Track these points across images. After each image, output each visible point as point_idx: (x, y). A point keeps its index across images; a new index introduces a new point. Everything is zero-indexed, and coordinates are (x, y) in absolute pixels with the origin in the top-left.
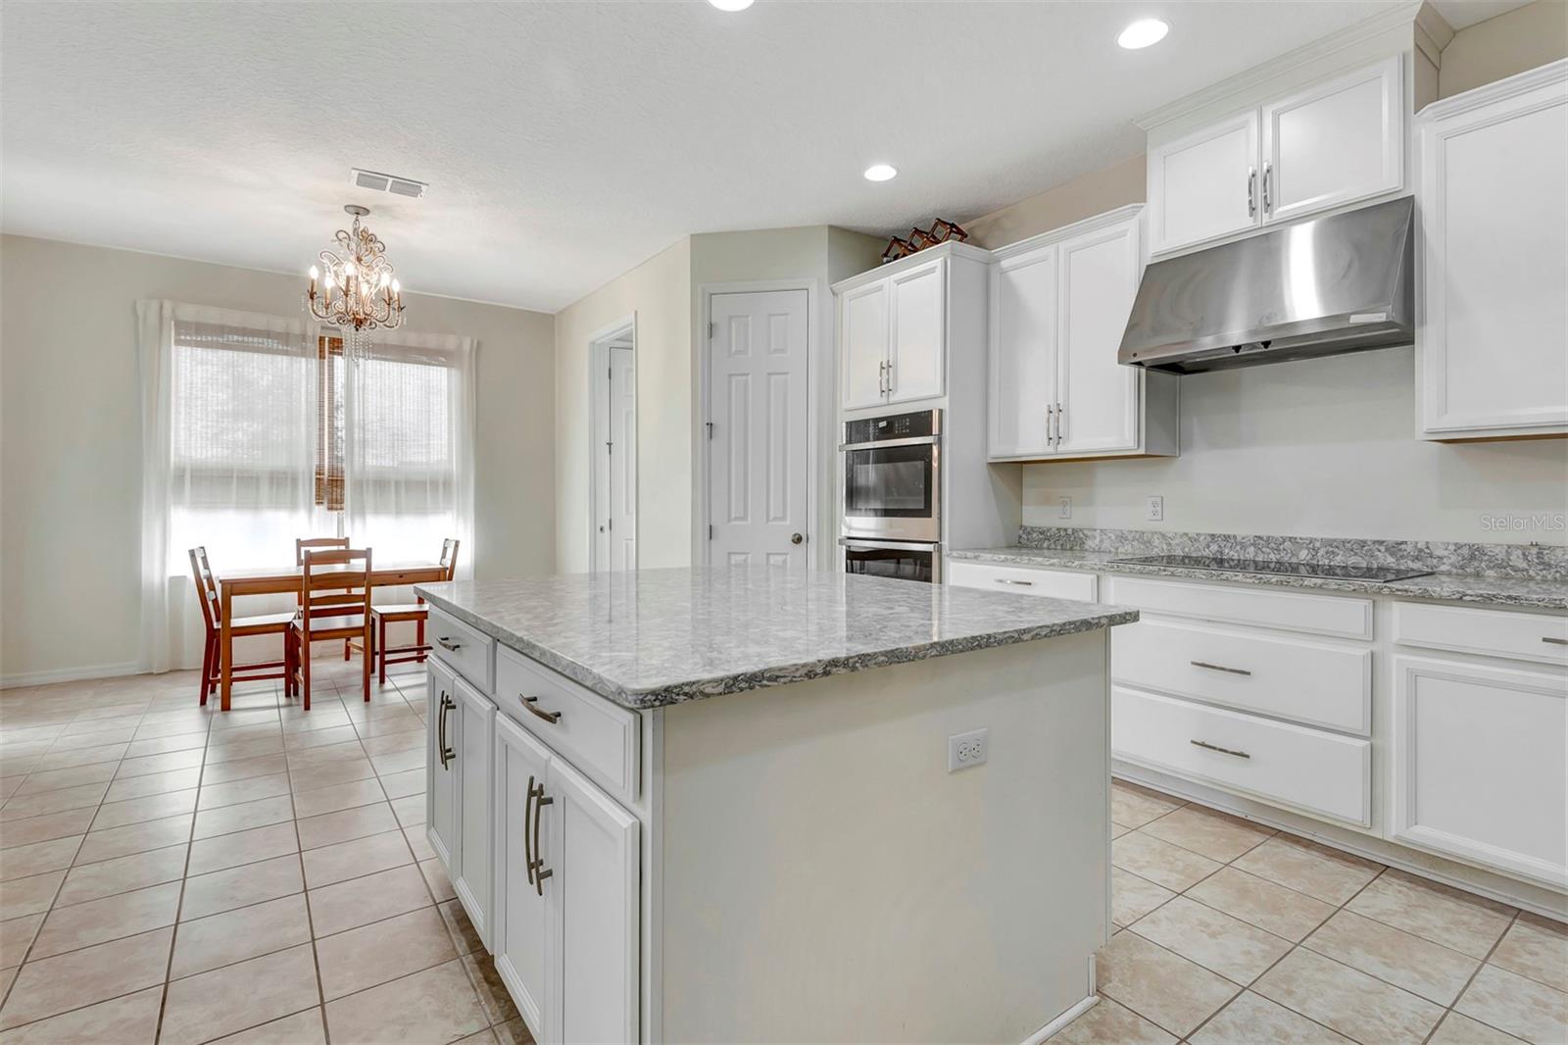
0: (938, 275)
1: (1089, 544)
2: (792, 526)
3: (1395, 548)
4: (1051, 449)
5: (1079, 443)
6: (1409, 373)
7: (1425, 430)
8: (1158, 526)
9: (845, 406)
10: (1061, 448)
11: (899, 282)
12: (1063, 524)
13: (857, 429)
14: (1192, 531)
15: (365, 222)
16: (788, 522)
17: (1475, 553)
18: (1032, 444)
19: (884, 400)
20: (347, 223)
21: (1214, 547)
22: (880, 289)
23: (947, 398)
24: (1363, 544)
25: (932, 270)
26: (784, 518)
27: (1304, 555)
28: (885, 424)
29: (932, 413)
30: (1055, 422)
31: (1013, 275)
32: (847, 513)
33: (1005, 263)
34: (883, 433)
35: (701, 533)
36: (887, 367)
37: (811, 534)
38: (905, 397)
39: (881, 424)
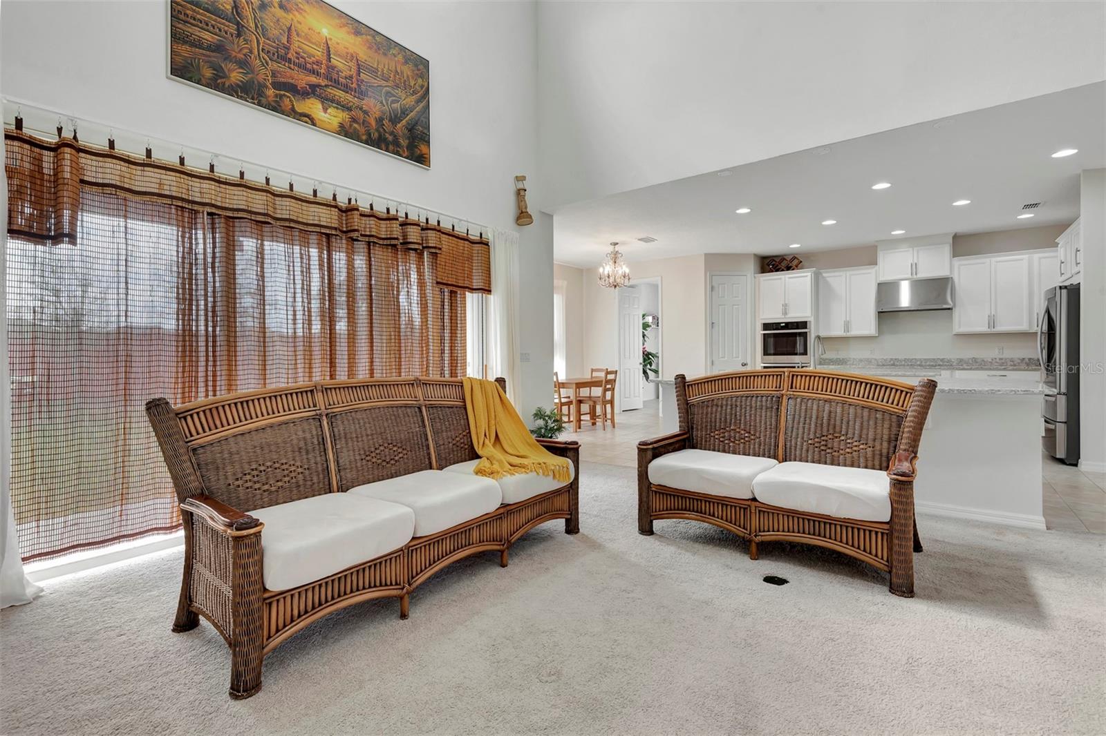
0: (809, 278)
1: (848, 363)
2: (741, 360)
3: (942, 360)
4: (844, 334)
5: (855, 332)
6: (951, 317)
7: (954, 333)
8: (874, 357)
9: (761, 317)
10: (848, 334)
11: (789, 278)
12: (838, 357)
13: (766, 326)
15: (617, 248)
17: (961, 360)
18: (838, 332)
19: (783, 317)
20: (611, 248)
21: (892, 362)
22: (780, 279)
23: (813, 318)
24: (934, 359)
25: (807, 276)
26: (738, 357)
27: (918, 363)
28: (784, 324)
29: (806, 322)
30: (847, 326)
31: (828, 279)
32: (764, 355)
33: (824, 275)
34: (783, 328)
35: (709, 363)
36: (785, 306)
37: (749, 362)
38: (793, 316)
39: (782, 325)
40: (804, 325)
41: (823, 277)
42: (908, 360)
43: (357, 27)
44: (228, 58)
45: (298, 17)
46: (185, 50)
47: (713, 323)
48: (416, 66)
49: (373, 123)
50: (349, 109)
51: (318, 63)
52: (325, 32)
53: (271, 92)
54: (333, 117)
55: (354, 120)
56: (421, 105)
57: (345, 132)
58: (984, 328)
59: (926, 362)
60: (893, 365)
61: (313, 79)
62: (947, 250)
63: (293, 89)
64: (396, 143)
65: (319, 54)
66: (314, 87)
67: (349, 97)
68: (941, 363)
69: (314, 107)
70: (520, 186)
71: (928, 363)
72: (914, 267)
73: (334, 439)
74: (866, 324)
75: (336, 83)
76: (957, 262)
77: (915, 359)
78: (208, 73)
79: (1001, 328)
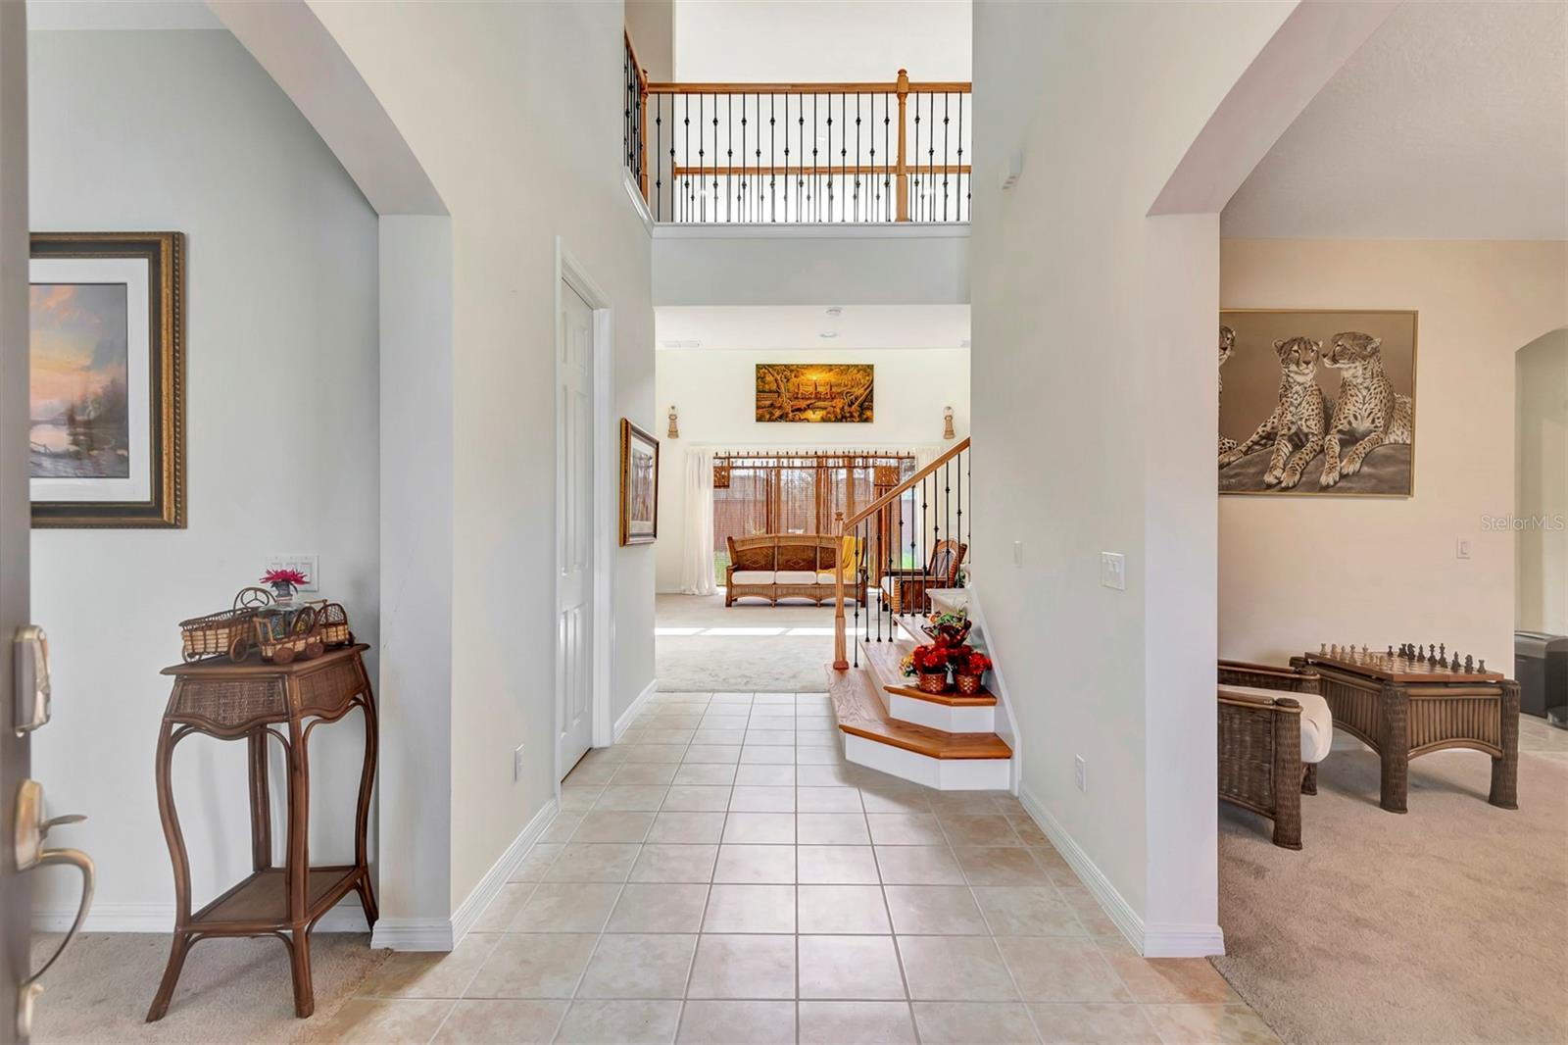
43: (830, 368)
44: (775, 408)
45: (802, 377)
46: (760, 411)
48: (865, 371)
49: (838, 411)
50: (826, 408)
51: (811, 394)
52: (815, 378)
53: (790, 415)
54: (819, 414)
55: (828, 413)
56: (868, 391)
57: (824, 420)
61: (809, 402)
63: (799, 410)
64: (852, 416)
65: (811, 389)
66: (808, 406)
67: (826, 403)
69: (809, 414)
70: (949, 413)
73: (778, 554)
75: (820, 399)
78: (768, 416)
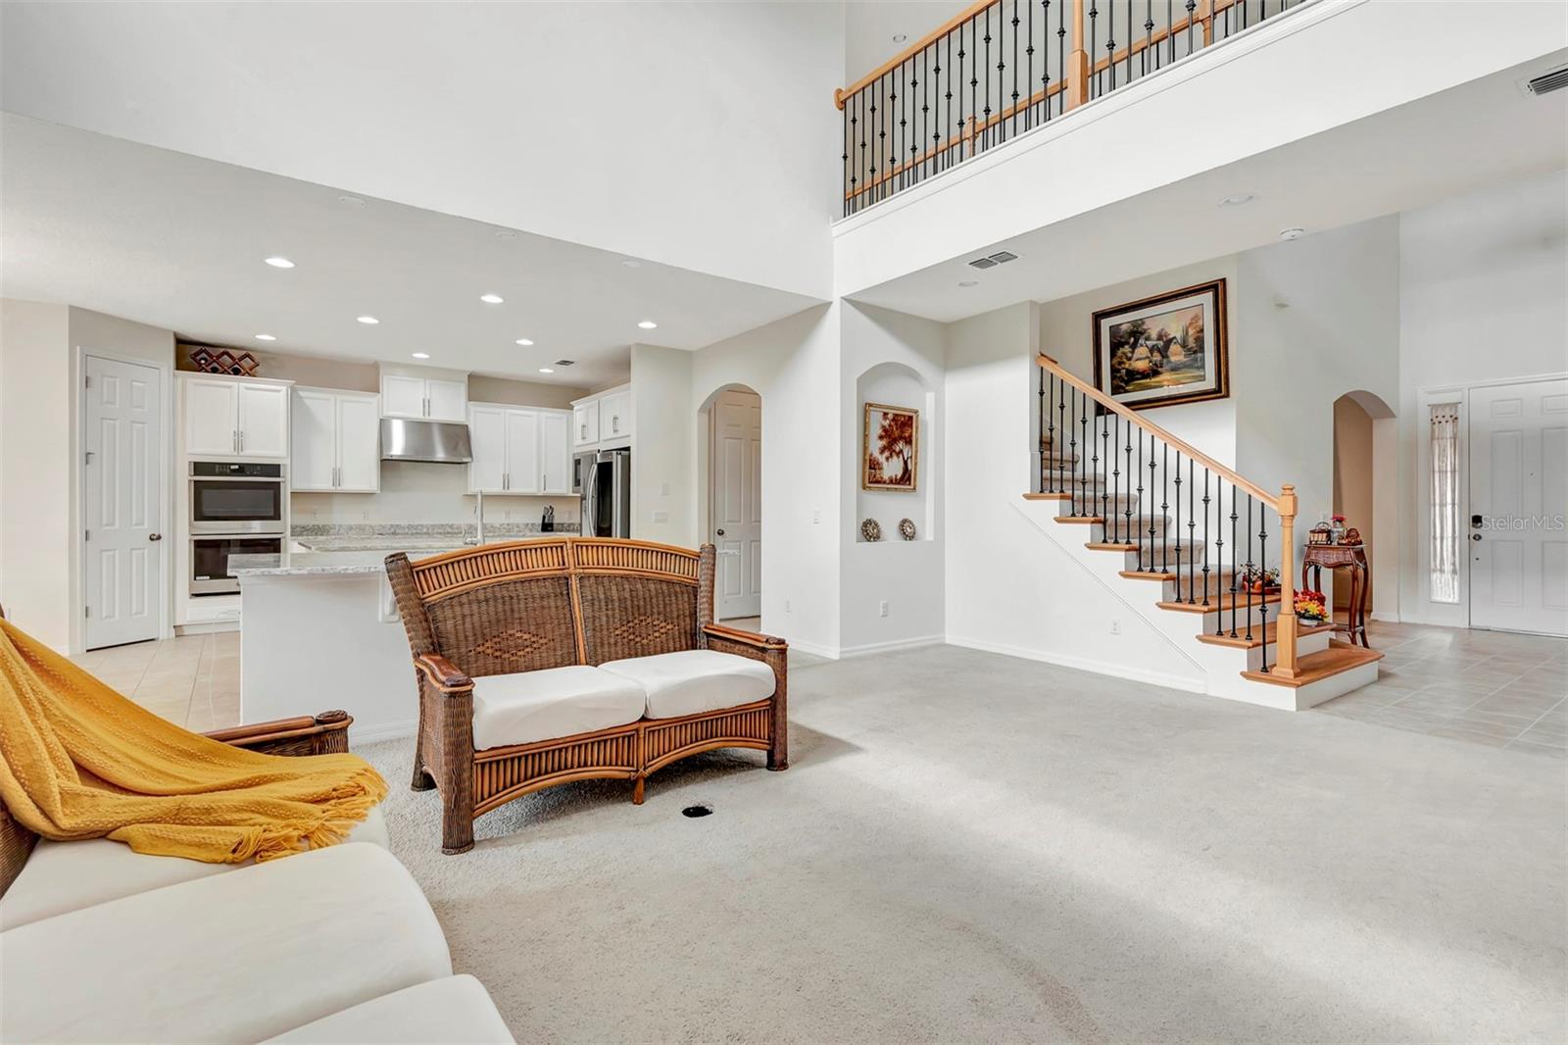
0: (281, 395)
1: (332, 532)
2: (148, 529)
3: (451, 526)
4: (333, 488)
5: (348, 486)
6: (467, 472)
8: (368, 523)
9: (189, 452)
10: (339, 488)
11: (247, 389)
12: (316, 523)
13: (199, 468)
14: (383, 524)
16: (146, 526)
18: (323, 484)
19: (235, 453)
21: (392, 530)
22: (230, 387)
23: (288, 459)
25: (278, 391)
26: (142, 524)
27: (425, 530)
28: (237, 467)
29: (279, 465)
30: (337, 478)
31: (306, 401)
32: (195, 520)
33: (301, 393)
34: (234, 473)
35: (79, 536)
36: (238, 435)
37: (164, 533)
38: (254, 454)
39: (232, 467)
40: (274, 470)
41: (301, 397)
42: (412, 526)
47: (88, 454)
58: (497, 489)
59: (433, 529)
60: (394, 533)
62: (463, 390)
68: (450, 530)
71: (436, 531)
72: (427, 404)
74: (363, 476)
76: (474, 407)
77: (421, 525)
79: (516, 489)
